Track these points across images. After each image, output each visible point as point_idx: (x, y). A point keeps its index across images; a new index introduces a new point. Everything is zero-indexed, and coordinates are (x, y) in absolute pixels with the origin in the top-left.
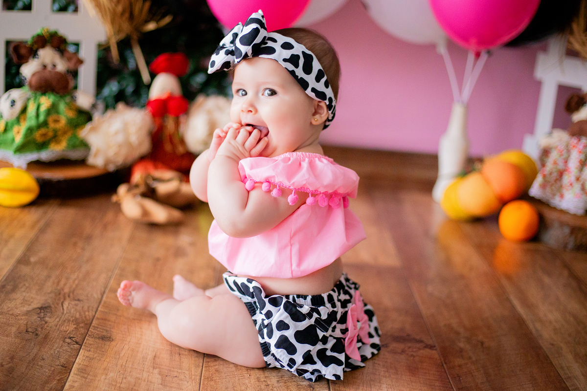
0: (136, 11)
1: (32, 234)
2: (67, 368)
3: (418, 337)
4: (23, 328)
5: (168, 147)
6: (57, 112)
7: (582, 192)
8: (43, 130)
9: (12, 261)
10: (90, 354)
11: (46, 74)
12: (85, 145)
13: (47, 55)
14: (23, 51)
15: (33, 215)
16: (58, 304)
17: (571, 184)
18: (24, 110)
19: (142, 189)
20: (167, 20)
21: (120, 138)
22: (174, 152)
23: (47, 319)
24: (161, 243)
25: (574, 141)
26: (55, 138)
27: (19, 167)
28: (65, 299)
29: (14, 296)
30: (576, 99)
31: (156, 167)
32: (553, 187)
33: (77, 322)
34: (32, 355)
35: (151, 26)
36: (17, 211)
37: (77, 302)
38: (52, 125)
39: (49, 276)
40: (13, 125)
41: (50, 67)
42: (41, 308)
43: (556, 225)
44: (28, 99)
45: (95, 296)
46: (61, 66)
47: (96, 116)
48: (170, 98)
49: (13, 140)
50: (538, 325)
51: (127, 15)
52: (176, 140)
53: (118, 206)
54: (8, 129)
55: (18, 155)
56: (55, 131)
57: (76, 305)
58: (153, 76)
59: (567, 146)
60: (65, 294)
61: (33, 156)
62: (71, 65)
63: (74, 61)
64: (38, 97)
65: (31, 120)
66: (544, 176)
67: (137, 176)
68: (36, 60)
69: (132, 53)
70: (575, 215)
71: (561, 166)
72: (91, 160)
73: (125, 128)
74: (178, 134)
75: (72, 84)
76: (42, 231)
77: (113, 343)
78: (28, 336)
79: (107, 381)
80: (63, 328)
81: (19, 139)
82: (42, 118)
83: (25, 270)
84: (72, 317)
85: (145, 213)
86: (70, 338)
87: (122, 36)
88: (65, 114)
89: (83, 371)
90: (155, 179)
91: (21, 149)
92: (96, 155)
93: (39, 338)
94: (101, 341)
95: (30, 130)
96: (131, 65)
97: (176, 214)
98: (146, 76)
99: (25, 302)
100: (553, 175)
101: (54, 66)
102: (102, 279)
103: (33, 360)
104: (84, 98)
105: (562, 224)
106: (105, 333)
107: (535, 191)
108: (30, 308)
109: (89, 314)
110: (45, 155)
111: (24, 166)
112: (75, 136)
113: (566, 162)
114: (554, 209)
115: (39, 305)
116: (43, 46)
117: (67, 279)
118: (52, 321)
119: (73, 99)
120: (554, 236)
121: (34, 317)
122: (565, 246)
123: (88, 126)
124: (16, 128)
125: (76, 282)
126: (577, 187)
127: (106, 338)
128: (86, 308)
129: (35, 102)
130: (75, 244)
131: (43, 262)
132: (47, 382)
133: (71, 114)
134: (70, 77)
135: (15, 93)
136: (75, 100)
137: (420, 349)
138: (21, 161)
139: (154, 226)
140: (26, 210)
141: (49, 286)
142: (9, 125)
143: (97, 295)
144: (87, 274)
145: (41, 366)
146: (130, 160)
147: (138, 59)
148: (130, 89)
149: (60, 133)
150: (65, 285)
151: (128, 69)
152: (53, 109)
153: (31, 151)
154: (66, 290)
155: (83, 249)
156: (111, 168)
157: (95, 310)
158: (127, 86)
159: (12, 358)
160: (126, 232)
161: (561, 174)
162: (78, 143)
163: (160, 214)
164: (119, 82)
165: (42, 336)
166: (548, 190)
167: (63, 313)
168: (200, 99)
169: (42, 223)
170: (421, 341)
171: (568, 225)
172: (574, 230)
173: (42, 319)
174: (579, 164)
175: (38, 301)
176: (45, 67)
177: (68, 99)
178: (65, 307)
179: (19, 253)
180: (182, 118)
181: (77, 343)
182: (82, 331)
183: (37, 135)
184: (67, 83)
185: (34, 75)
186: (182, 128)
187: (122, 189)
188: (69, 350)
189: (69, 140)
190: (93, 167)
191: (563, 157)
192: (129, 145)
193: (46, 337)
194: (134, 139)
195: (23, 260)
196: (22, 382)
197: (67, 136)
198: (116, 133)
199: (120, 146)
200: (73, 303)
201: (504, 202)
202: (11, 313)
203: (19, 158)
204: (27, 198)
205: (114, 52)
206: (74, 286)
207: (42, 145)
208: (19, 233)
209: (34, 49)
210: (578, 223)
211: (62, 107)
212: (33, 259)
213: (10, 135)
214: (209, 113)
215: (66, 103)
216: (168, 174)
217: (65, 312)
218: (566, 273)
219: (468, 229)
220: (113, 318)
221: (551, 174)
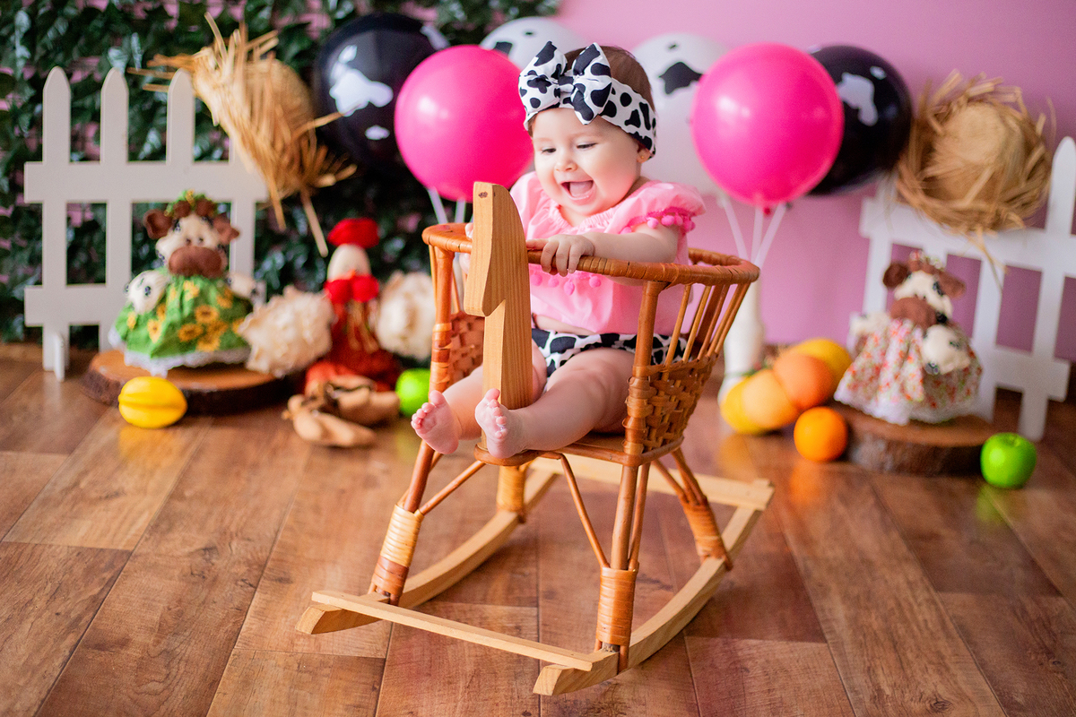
0: (308, 160)
1: (182, 463)
2: (242, 611)
3: (654, 578)
4: (187, 570)
5: (354, 344)
6: (207, 302)
7: (901, 394)
8: (189, 327)
9: (163, 497)
10: (268, 597)
11: (192, 251)
12: (244, 345)
13: (192, 226)
14: (160, 222)
15: (181, 438)
16: (224, 544)
17: (888, 384)
18: (163, 299)
19: (321, 402)
20: (350, 171)
21: (290, 334)
22: (362, 350)
23: (214, 561)
24: (345, 471)
25: (895, 325)
26: (204, 335)
27: (158, 376)
28: (232, 538)
29: (171, 536)
30: (896, 270)
31: (338, 373)
32: (868, 388)
33: (249, 564)
34: (202, 599)
35: (328, 180)
36: (159, 434)
37: (247, 542)
38: (200, 319)
39: (210, 513)
40: (147, 318)
41: (195, 242)
42: (205, 549)
43: (868, 438)
44: (169, 285)
45: (268, 534)
46: (211, 240)
47: (258, 304)
48: (356, 278)
49: (148, 339)
50: (810, 564)
51: (296, 167)
52: (364, 334)
53: (290, 424)
54: (140, 324)
55: (156, 359)
56: (204, 327)
57: (246, 545)
58: (332, 248)
59: (886, 333)
60: (231, 533)
61: (176, 360)
62: (224, 238)
63: (227, 233)
64: (181, 282)
65: (172, 314)
66: (854, 374)
67: (314, 385)
68: (177, 233)
69: (303, 212)
70: (896, 426)
71: (877, 360)
72: (252, 364)
73: (296, 322)
74: (367, 326)
75: (224, 263)
76: (196, 457)
77: (293, 586)
78: (193, 579)
79: (287, 623)
80: (233, 570)
81: (157, 339)
82: (187, 310)
83: (180, 506)
84: (243, 558)
85: (326, 433)
86: (243, 580)
87: (289, 192)
88: (217, 303)
89: (261, 614)
90: (337, 388)
91: (160, 351)
92: (258, 358)
93: (208, 581)
94: (278, 583)
95: (172, 327)
96: (302, 228)
97: (366, 434)
98: (322, 247)
99: (185, 542)
100: (866, 372)
101: (201, 240)
102: (275, 514)
103: (203, 603)
104: (242, 283)
105: (876, 437)
106: (282, 575)
107: (842, 394)
108: (192, 549)
109: (263, 555)
110: (191, 359)
111: (164, 373)
112: (231, 332)
113: (884, 354)
114: (870, 417)
115: (203, 546)
116: (186, 214)
117: (233, 516)
118: (219, 563)
119: (227, 282)
120: (868, 453)
121: (199, 559)
122: (882, 467)
123: (249, 319)
124: (151, 323)
125: (244, 519)
126: (895, 387)
127: (284, 580)
128: (258, 548)
129: (177, 290)
130: (238, 474)
131: (200, 496)
132: (221, 625)
133: (225, 304)
134: (222, 254)
135: (150, 277)
136: (229, 285)
137: (653, 590)
138: (161, 366)
139: (336, 449)
140: (171, 432)
141: (212, 524)
142: (142, 318)
143: (270, 534)
144: (257, 510)
145: (214, 610)
146: (303, 362)
147: (310, 219)
148: (300, 261)
149: (210, 329)
150: (231, 522)
151: (298, 233)
152: (201, 298)
153: (173, 353)
154: (233, 529)
155: (249, 480)
156: (279, 374)
157: (268, 550)
158: (296, 257)
159: (180, 601)
160: (301, 459)
161: (878, 370)
162: (233, 341)
163: (344, 433)
164: (284, 253)
165: (210, 579)
166: (860, 390)
167: (231, 555)
168: (397, 277)
169: (193, 448)
170: (657, 582)
171: (883, 438)
172: (892, 445)
173: (208, 561)
174: (898, 357)
175: (200, 541)
176: (189, 241)
177: (220, 283)
178: (233, 548)
179: (169, 486)
180: (373, 304)
181: (251, 585)
182: (256, 573)
183: (182, 334)
184: (219, 261)
185: (175, 253)
186: (372, 318)
187: (295, 402)
188: (243, 593)
189: (222, 338)
190: (255, 372)
191: (879, 348)
192: (304, 342)
193: (215, 580)
194: (308, 335)
195: (176, 495)
196: (194, 626)
197: (220, 333)
198: (285, 328)
199: (289, 345)
200: (243, 543)
201: (800, 410)
202: (170, 554)
203: (158, 363)
204: (173, 416)
205: (279, 213)
206: (242, 524)
207: (188, 346)
208: (166, 462)
209: (175, 218)
210: (897, 435)
211: (213, 294)
212: (188, 493)
213: (143, 332)
214: (408, 296)
215: (218, 290)
216: (354, 381)
217: (234, 553)
218: (871, 501)
219: (756, 446)
220: (291, 559)
221: (863, 370)
